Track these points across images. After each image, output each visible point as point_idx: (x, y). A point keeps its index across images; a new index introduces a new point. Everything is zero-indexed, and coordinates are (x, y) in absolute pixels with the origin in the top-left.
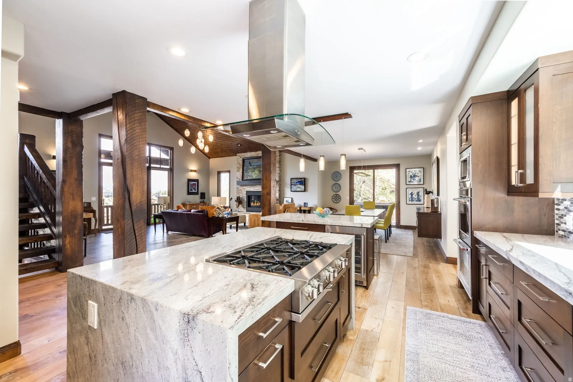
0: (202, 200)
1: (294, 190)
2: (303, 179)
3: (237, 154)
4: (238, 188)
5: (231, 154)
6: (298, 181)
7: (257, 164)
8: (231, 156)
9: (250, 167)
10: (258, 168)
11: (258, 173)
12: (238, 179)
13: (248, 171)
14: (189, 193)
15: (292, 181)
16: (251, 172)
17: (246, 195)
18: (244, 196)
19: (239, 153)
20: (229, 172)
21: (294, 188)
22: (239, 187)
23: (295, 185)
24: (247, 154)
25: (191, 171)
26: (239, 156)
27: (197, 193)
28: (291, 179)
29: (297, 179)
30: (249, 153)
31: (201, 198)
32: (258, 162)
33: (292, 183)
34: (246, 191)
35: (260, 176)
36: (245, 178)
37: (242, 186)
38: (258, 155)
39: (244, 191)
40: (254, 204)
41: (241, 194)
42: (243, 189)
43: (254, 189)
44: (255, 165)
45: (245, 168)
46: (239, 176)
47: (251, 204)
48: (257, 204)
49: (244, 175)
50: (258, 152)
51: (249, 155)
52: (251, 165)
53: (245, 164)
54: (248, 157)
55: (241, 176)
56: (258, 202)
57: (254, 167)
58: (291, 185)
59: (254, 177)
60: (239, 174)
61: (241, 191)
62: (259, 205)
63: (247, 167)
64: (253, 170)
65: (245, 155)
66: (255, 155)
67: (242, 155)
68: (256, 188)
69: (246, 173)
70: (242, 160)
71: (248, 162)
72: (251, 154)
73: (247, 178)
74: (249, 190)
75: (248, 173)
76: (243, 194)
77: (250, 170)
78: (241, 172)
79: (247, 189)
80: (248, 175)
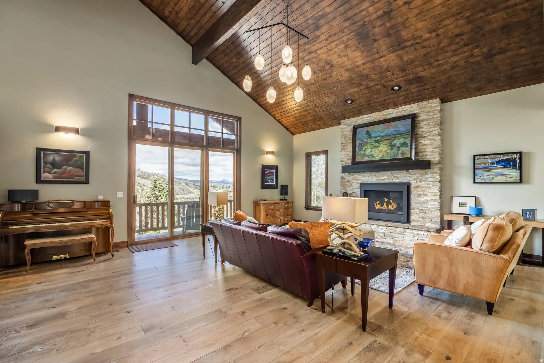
0: (282, 197)
1: (483, 181)
2: (515, 156)
3: (342, 122)
4: (342, 178)
5: (330, 123)
6: (497, 160)
7: (384, 134)
8: (330, 126)
9: (369, 141)
10: (385, 140)
11: (386, 149)
12: (342, 163)
13: (364, 148)
14: (264, 186)
15: (477, 161)
16: (372, 148)
17: (359, 190)
18: (355, 191)
19: (345, 118)
20: (326, 152)
21: (486, 176)
22: (344, 177)
23: (487, 169)
24: (362, 118)
25: (267, 153)
26: (345, 125)
27: (275, 187)
28: (474, 156)
29: (493, 156)
30: (366, 116)
31: (282, 194)
32: (385, 129)
33: (479, 164)
34: (361, 184)
35: (392, 155)
36: (358, 159)
37: (351, 174)
38: (386, 117)
39: (357, 183)
40: (381, 206)
41: (349, 188)
42: (354, 179)
43: (377, 179)
44: (379, 135)
45: (357, 142)
46: (346, 158)
47: (376, 206)
48: (390, 207)
49: (356, 155)
50: (386, 112)
51: (367, 120)
52: (371, 136)
53: (358, 136)
54: (364, 122)
55: (349, 157)
56: (391, 201)
57: (378, 139)
58: (475, 169)
59: (377, 156)
60: (346, 154)
61: (350, 182)
62: (393, 209)
63: (361, 140)
64: (375, 144)
65: (357, 120)
66: (380, 118)
67: (351, 121)
68: (381, 178)
69: (359, 151)
70: (351, 130)
71: (364, 131)
72: (371, 117)
73: (362, 159)
74: (365, 181)
75: (364, 150)
76: (353, 188)
77: (369, 145)
78: (350, 151)
79: (361, 180)
80: (365, 154)
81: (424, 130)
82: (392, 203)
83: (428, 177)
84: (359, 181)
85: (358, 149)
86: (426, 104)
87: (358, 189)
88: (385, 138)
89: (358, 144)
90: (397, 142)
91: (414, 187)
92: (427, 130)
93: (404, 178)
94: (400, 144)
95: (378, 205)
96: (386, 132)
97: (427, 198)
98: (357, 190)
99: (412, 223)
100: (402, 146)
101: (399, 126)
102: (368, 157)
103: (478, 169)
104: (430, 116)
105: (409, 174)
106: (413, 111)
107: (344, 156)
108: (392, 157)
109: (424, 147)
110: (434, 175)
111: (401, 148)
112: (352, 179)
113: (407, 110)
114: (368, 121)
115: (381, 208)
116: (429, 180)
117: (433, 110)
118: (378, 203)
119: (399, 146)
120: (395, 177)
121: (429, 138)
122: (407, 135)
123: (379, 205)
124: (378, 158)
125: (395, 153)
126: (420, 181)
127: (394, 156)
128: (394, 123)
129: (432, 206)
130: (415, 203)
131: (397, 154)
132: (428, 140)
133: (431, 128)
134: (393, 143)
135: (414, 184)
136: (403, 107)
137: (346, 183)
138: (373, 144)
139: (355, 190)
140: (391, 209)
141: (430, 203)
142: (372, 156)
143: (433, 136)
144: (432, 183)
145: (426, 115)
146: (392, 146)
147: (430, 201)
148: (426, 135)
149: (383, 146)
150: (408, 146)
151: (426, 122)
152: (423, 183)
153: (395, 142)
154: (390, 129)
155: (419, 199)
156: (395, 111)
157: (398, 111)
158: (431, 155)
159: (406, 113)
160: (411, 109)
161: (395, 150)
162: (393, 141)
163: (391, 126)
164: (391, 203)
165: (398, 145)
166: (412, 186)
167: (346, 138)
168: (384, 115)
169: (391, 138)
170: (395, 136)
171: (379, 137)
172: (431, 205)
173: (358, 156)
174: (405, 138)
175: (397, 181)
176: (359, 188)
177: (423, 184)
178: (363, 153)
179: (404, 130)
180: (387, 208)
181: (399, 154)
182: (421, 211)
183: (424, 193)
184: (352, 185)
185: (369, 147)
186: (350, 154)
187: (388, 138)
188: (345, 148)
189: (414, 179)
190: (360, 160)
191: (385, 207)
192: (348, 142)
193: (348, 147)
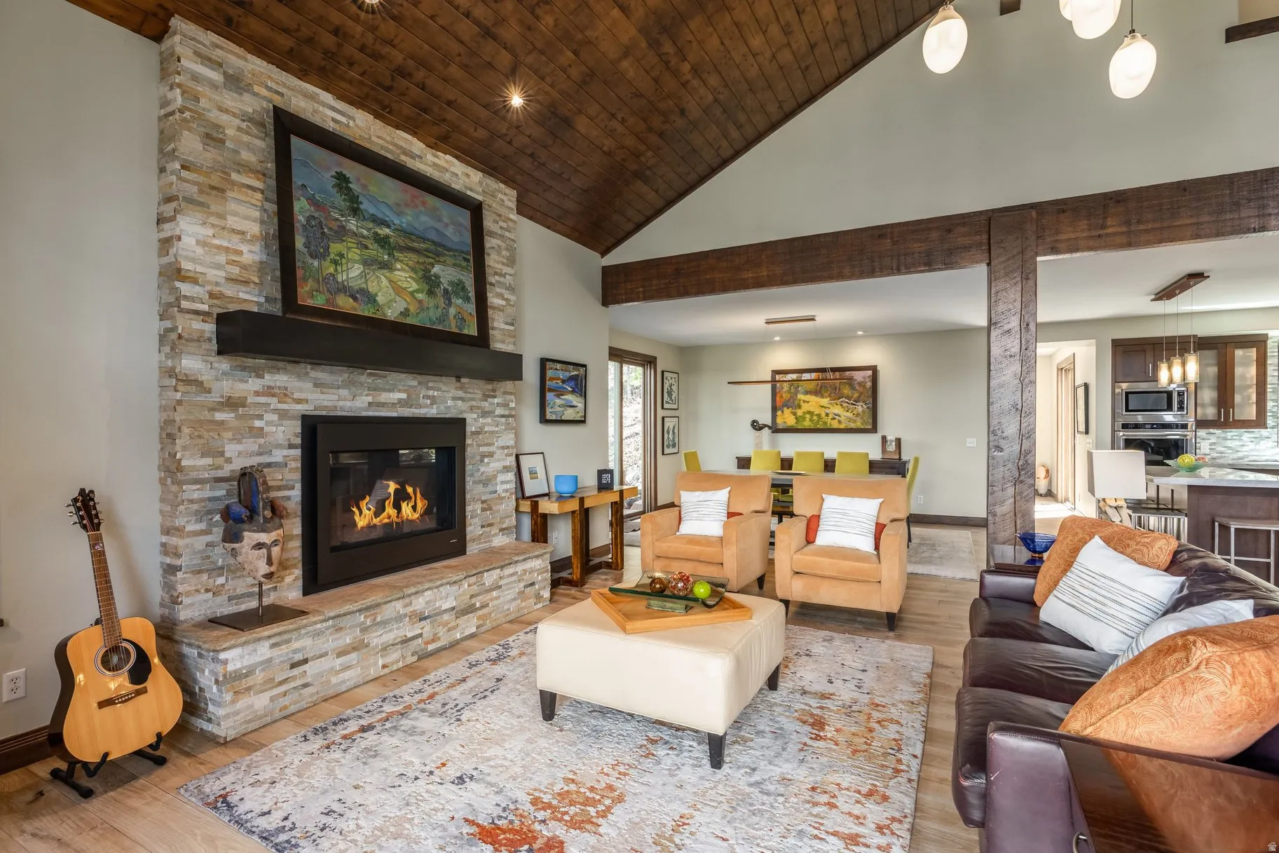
1: (554, 418)
2: (582, 371)
3: (177, 27)
6: (567, 374)
7: (403, 221)
9: (352, 224)
10: (409, 249)
11: (415, 286)
13: (334, 248)
15: (549, 373)
16: (366, 263)
17: (298, 452)
18: (278, 456)
21: (556, 407)
23: (559, 393)
26: (205, 59)
28: (543, 362)
29: (563, 366)
30: (327, 97)
33: (552, 379)
34: (306, 419)
35: (432, 313)
36: (309, 295)
37: (250, 362)
38: (403, 158)
39: (283, 415)
40: (377, 515)
41: (239, 442)
42: (269, 391)
43: (370, 399)
44: (388, 219)
45: (296, 207)
46: (218, 266)
47: (357, 518)
48: (406, 509)
49: (298, 272)
51: (334, 120)
52: (358, 209)
53: (298, 177)
55: (233, 263)
56: (410, 490)
57: (387, 237)
58: (543, 389)
59: (389, 304)
60: (217, 242)
61: (240, 410)
62: (415, 516)
63: (314, 203)
64: (374, 250)
66: (382, 147)
68: (385, 397)
69: (312, 256)
71: (328, 169)
73: (327, 300)
74: (326, 407)
75: (332, 256)
76: (262, 441)
77: (351, 243)
78: (243, 233)
79: (307, 401)
80: (340, 280)
81: (493, 264)
82: (412, 495)
83: (498, 403)
84: (299, 407)
85: (307, 245)
86: (497, 190)
87: (291, 446)
88: (409, 241)
89: (302, 219)
90: (444, 273)
91: (473, 432)
92: (498, 265)
93: (450, 403)
94: (451, 283)
95: (365, 511)
96: (410, 218)
97: (493, 465)
98: (286, 452)
99: (472, 548)
100: (456, 293)
101: (446, 220)
102: (355, 299)
103: (551, 390)
104: (501, 228)
105: (461, 388)
106: (471, 190)
107: (200, 251)
108: (434, 323)
109: (494, 312)
111: (454, 299)
112: (257, 394)
113: (456, 175)
114: (337, 127)
115: (376, 521)
116: (499, 411)
117: (507, 216)
118: (364, 503)
119: (450, 289)
120: (428, 397)
122: (466, 259)
123: (369, 509)
124: (391, 314)
125: (439, 310)
126: (485, 413)
127: (439, 320)
128: (432, 201)
129: (503, 486)
130: (474, 482)
131: (445, 316)
132: (497, 295)
134: (432, 273)
135: (472, 422)
136: (448, 157)
137: (219, 416)
138: (371, 247)
139: (275, 451)
140: (410, 517)
141: (497, 478)
142: (371, 299)
143: (506, 288)
144: (504, 420)
145: (494, 221)
146: (431, 283)
147: (502, 472)
149: (402, 270)
150: (469, 299)
151: (494, 242)
152: (489, 420)
153: (437, 269)
154: (424, 216)
155: (482, 469)
157: (435, 161)
159: (457, 185)
160: (466, 180)
161: (441, 301)
162: (433, 265)
163: (424, 203)
164: (408, 498)
165: (444, 283)
166: (469, 428)
167: (216, 149)
168: (396, 145)
169: (426, 250)
170: (439, 249)
171: (388, 226)
172: (502, 483)
173: (305, 280)
174: (462, 267)
175: (432, 412)
176: (298, 441)
177: (489, 424)
178: (332, 270)
179: (455, 239)
180: (398, 517)
181: (451, 317)
182: (485, 506)
183: (491, 449)
184: (258, 423)
185: (354, 254)
186: (244, 248)
187: (415, 245)
188: (214, 208)
189: (472, 408)
190: (319, 301)
191: (389, 517)
192: (234, 176)
193: (232, 206)
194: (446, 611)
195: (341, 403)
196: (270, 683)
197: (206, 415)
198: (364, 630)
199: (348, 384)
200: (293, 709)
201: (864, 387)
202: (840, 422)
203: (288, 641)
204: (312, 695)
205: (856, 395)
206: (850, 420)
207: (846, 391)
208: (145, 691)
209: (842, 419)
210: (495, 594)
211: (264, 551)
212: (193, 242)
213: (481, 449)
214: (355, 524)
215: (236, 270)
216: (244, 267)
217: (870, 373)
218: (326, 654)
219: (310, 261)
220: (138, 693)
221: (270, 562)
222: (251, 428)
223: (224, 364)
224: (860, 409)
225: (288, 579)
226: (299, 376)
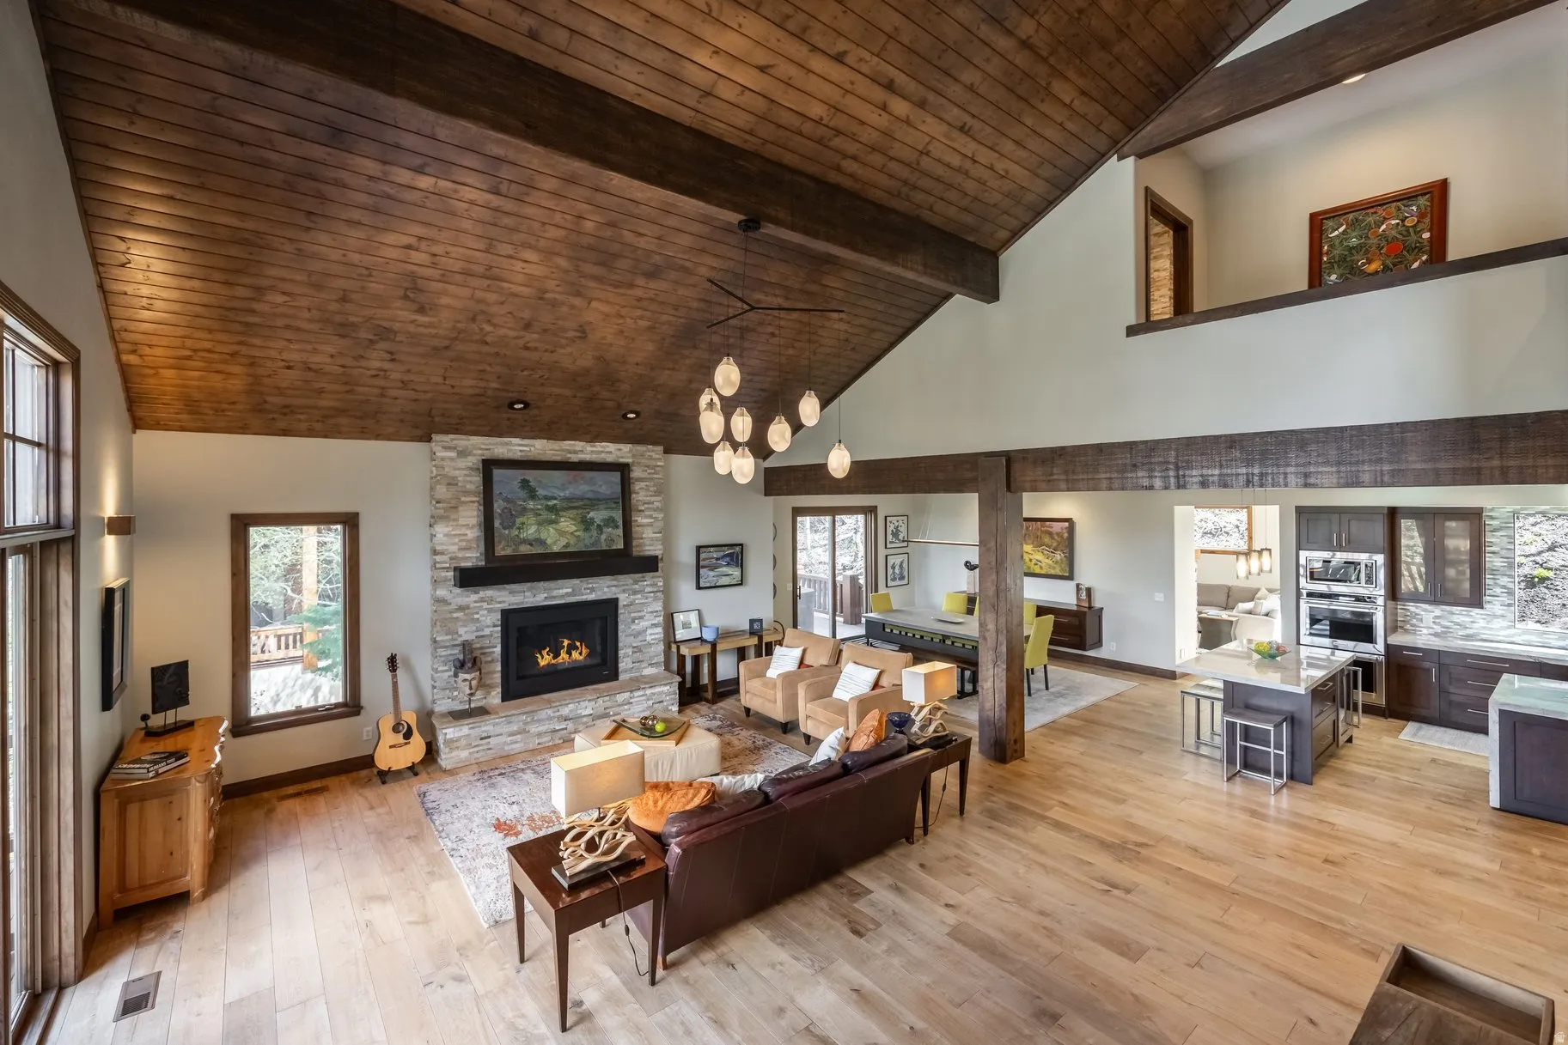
1: (708, 585)
2: (737, 549)
3: (436, 436)
6: (722, 554)
7: (567, 493)
9: (531, 505)
10: (571, 508)
11: (574, 528)
13: (519, 520)
15: (703, 556)
16: (539, 524)
17: (498, 629)
18: (487, 631)
20: (345, 519)
21: (708, 576)
23: (713, 568)
24: (507, 444)
26: (446, 448)
28: (699, 548)
29: (716, 548)
30: (515, 440)
32: (570, 483)
33: (704, 560)
34: (504, 612)
35: (587, 542)
36: (502, 550)
37: (474, 588)
38: (569, 455)
39: (490, 611)
40: (555, 657)
41: (466, 626)
42: (482, 600)
43: (546, 595)
44: (555, 495)
45: (496, 505)
47: (539, 660)
48: (575, 655)
49: (496, 539)
50: (567, 444)
51: (520, 451)
52: (535, 494)
53: (496, 490)
54: (510, 456)
55: (463, 540)
56: (578, 644)
57: (555, 505)
58: (698, 567)
59: (555, 543)
60: (454, 533)
61: (466, 611)
62: (581, 658)
63: (507, 500)
64: (545, 515)
65: (490, 444)
66: (554, 455)
67: (471, 442)
68: (555, 593)
69: (505, 528)
70: (471, 469)
71: (517, 479)
72: (531, 446)
73: (514, 550)
74: (516, 604)
75: (517, 525)
76: (478, 625)
77: (530, 514)
78: (468, 525)
79: (504, 602)
80: (522, 537)
81: (640, 498)
82: (579, 646)
83: (647, 585)
84: (499, 606)
85: (500, 524)
86: (646, 451)
87: (495, 626)
88: (571, 504)
89: (499, 511)
90: (598, 516)
91: (624, 605)
92: (645, 498)
93: (606, 590)
94: (603, 520)
95: (546, 656)
96: (572, 490)
97: (644, 624)
98: (492, 629)
99: (622, 677)
100: (607, 526)
101: (600, 483)
102: (531, 545)
103: (704, 567)
104: (649, 474)
105: (615, 580)
106: (622, 458)
107: (445, 539)
108: (589, 547)
109: (640, 529)
110: (656, 580)
111: (605, 530)
112: (475, 602)
113: (611, 452)
114: (523, 454)
115: (554, 662)
116: (648, 589)
117: (654, 464)
118: (545, 653)
119: (602, 524)
120: (588, 589)
121: (647, 513)
122: (615, 503)
123: (549, 655)
124: (556, 549)
125: (593, 538)
126: (635, 592)
127: (593, 544)
128: (588, 474)
129: (653, 637)
130: (626, 636)
131: (598, 541)
132: (646, 517)
133: (651, 496)
134: (588, 517)
135: (623, 599)
136: (604, 444)
137: (455, 615)
138: (543, 514)
139: (485, 629)
140: (577, 660)
141: (649, 631)
142: (542, 542)
143: (655, 511)
144: (652, 594)
145: (643, 471)
146: (587, 524)
147: (650, 628)
148: (643, 508)
149: (566, 521)
150: (617, 527)
151: (643, 484)
152: (639, 596)
153: (592, 514)
154: (583, 486)
155: (633, 627)
156: (589, 447)
157: (594, 449)
158: (650, 545)
159: (610, 459)
160: (618, 453)
161: (595, 533)
162: (589, 513)
163: (583, 478)
164: (576, 648)
165: (598, 521)
166: (621, 604)
167: (453, 489)
168: (563, 450)
169: (584, 505)
170: (594, 502)
171: (555, 499)
172: (651, 634)
173: (500, 542)
174: (612, 509)
175: (592, 597)
176: (500, 623)
177: (638, 599)
178: (517, 533)
179: (608, 493)
180: (569, 659)
181: (603, 541)
182: (635, 650)
183: (640, 614)
184: (476, 616)
185: (532, 520)
186: (468, 532)
187: (576, 504)
188: (452, 517)
189: (624, 591)
190: (508, 552)
191: (563, 659)
192: (463, 499)
193: (462, 513)
194: (585, 716)
195: (526, 600)
196: (469, 746)
197: (449, 616)
198: (526, 723)
199: (529, 590)
200: (481, 760)
201: (1062, 537)
202: (1041, 567)
203: (480, 727)
204: (493, 754)
205: (1055, 544)
206: (1050, 566)
207: (1047, 540)
208: (409, 743)
209: (1043, 565)
210: (626, 707)
211: (468, 683)
212: (442, 536)
213: (632, 615)
214: (538, 663)
215: (464, 544)
216: (468, 541)
217: (1067, 524)
218: (502, 734)
219: (503, 531)
220: (406, 744)
221: (471, 688)
222: (473, 619)
223: (458, 590)
224: (1058, 557)
225: (493, 693)
226: (499, 590)
